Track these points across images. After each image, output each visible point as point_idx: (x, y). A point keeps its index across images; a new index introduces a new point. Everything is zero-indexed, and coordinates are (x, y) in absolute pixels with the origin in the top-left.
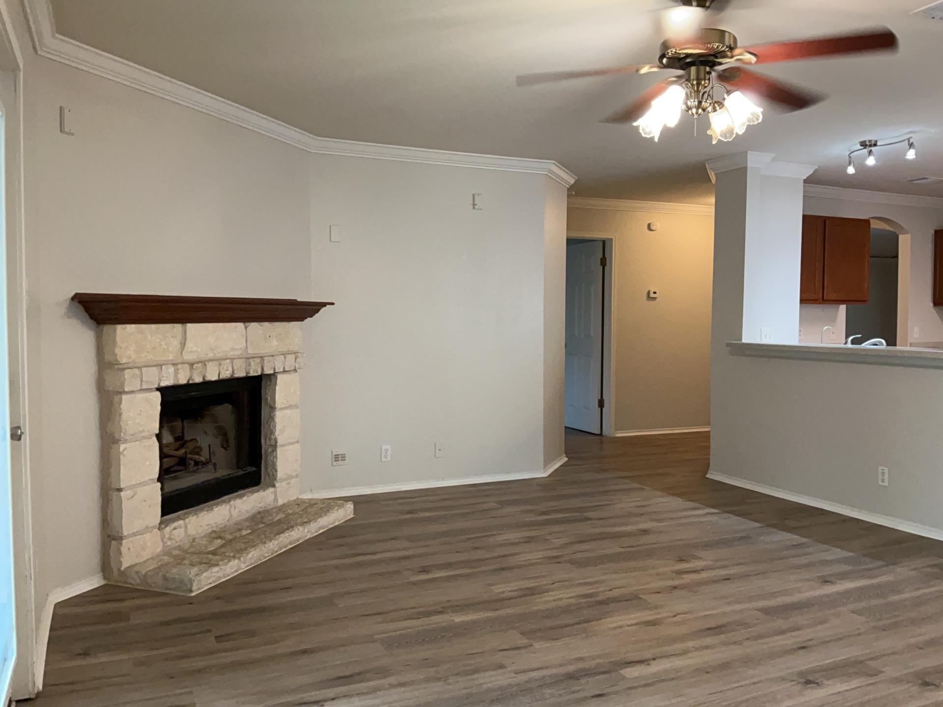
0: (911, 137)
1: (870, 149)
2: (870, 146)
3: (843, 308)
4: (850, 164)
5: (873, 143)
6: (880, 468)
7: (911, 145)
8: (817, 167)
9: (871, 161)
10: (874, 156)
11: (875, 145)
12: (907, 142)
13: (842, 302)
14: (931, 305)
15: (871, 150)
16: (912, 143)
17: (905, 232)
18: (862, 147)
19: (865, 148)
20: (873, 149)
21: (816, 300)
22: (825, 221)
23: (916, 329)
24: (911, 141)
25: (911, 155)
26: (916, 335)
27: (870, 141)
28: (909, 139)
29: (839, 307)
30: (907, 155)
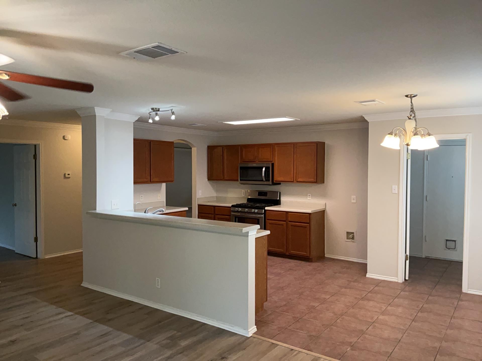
0: (172, 109)
1: (156, 112)
2: (156, 111)
3: (164, 185)
4: (150, 119)
5: (157, 109)
6: (157, 279)
7: (173, 113)
8: (140, 117)
9: (157, 118)
10: (158, 116)
11: (159, 110)
12: (170, 111)
13: (164, 182)
14: (207, 180)
15: (157, 113)
16: (173, 112)
17: (194, 147)
18: (153, 111)
19: (154, 111)
20: (158, 112)
21: (147, 182)
22: (150, 142)
23: (200, 191)
24: (173, 111)
25: (173, 117)
26: (200, 194)
27: (156, 108)
28: (172, 110)
29: (162, 184)
30: (171, 118)
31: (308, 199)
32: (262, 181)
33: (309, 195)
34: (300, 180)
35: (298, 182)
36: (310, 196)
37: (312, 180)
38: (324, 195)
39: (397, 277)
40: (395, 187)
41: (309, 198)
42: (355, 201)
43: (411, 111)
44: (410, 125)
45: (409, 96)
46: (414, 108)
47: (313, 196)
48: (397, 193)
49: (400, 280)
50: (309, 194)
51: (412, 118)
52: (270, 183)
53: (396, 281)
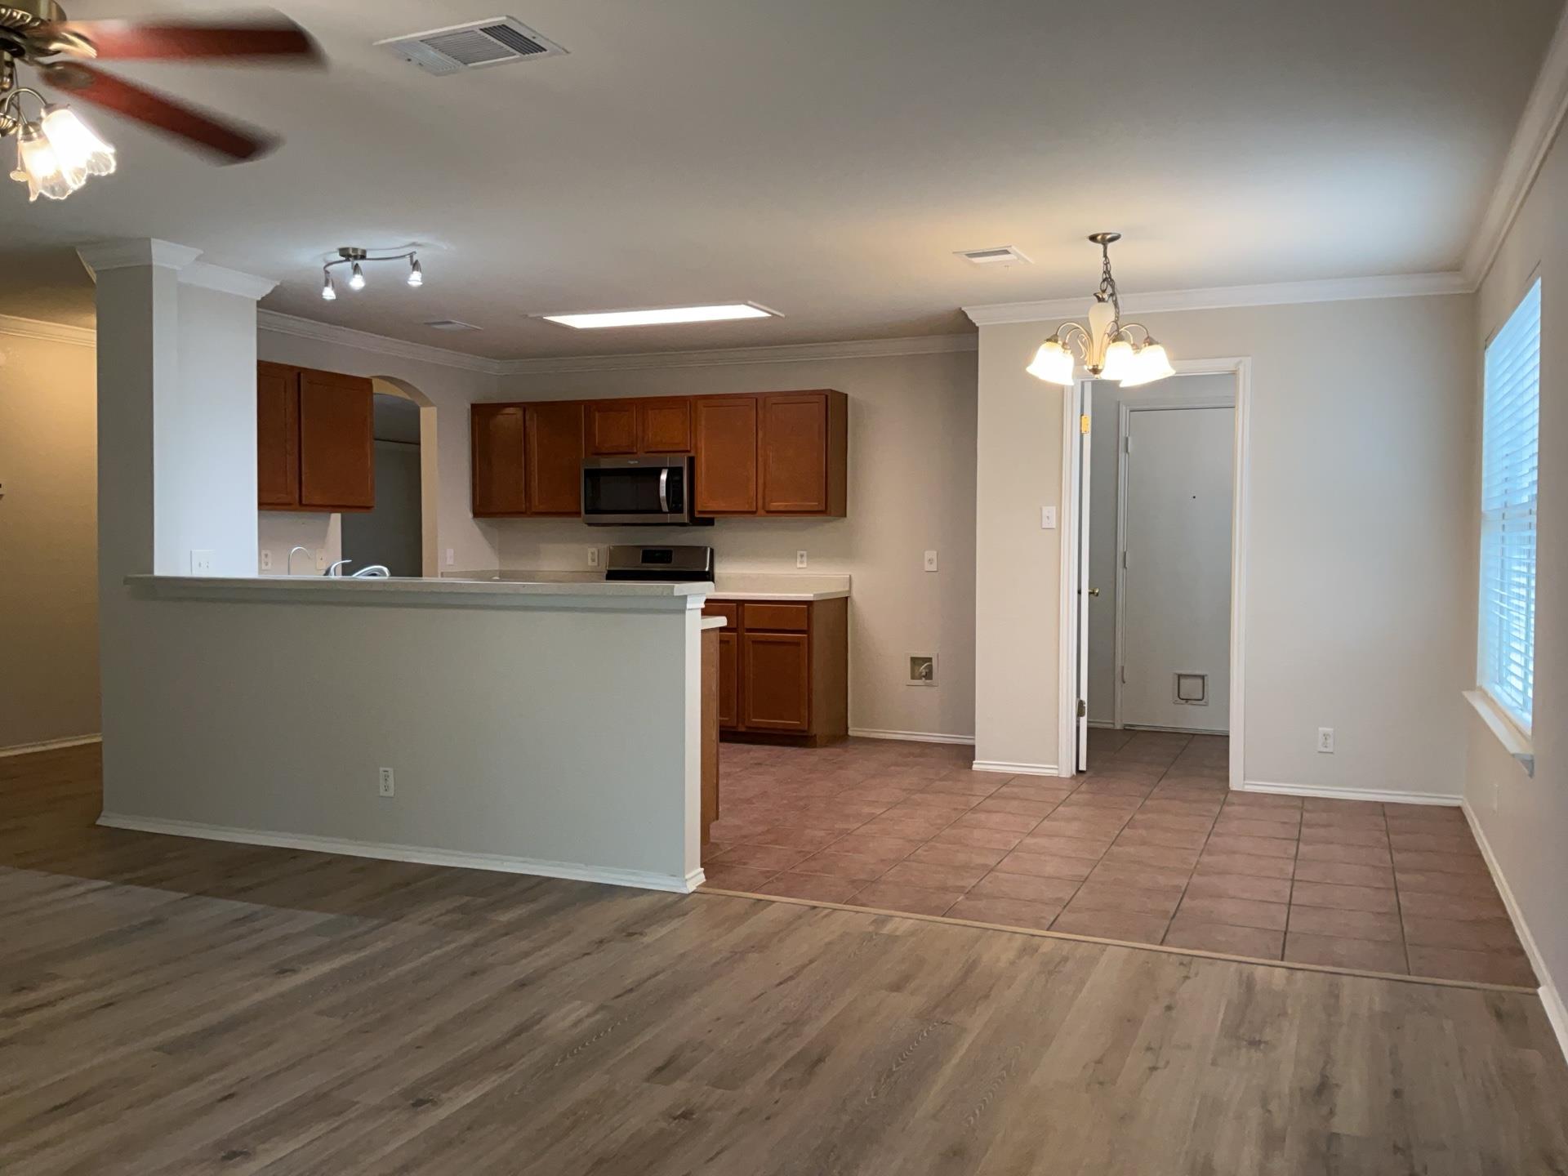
0: (415, 252)
1: (356, 262)
2: (356, 257)
3: (336, 519)
4: (326, 284)
5: (360, 253)
6: (381, 769)
7: (415, 266)
8: (278, 284)
9: (357, 283)
10: (362, 274)
11: (363, 257)
12: (408, 259)
13: (335, 508)
14: (471, 515)
15: (357, 264)
16: (417, 261)
17: (429, 404)
18: (344, 259)
19: (348, 260)
20: (361, 263)
21: (290, 504)
22: (299, 374)
23: (450, 552)
24: (415, 258)
25: (415, 279)
26: (450, 561)
27: (355, 250)
28: (411, 255)
29: (329, 518)
30: (411, 279)
31: (799, 565)
32: (660, 511)
33: (802, 556)
34: (775, 506)
35: (769, 512)
36: (805, 559)
37: (813, 504)
38: (846, 553)
39: (1057, 763)
40: (1050, 511)
41: (802, 562)
42: (934, 568)
43: (1104, 281)
44: (1101, 318)
45: (1099, 237)
46: (1111, 272)
47: (815, 556)
48: (1054, 527)
49: (1066, 769)
50: (802, 552)
51: (1106, 296)
52: (684, 517)
53: (1054, 773)
